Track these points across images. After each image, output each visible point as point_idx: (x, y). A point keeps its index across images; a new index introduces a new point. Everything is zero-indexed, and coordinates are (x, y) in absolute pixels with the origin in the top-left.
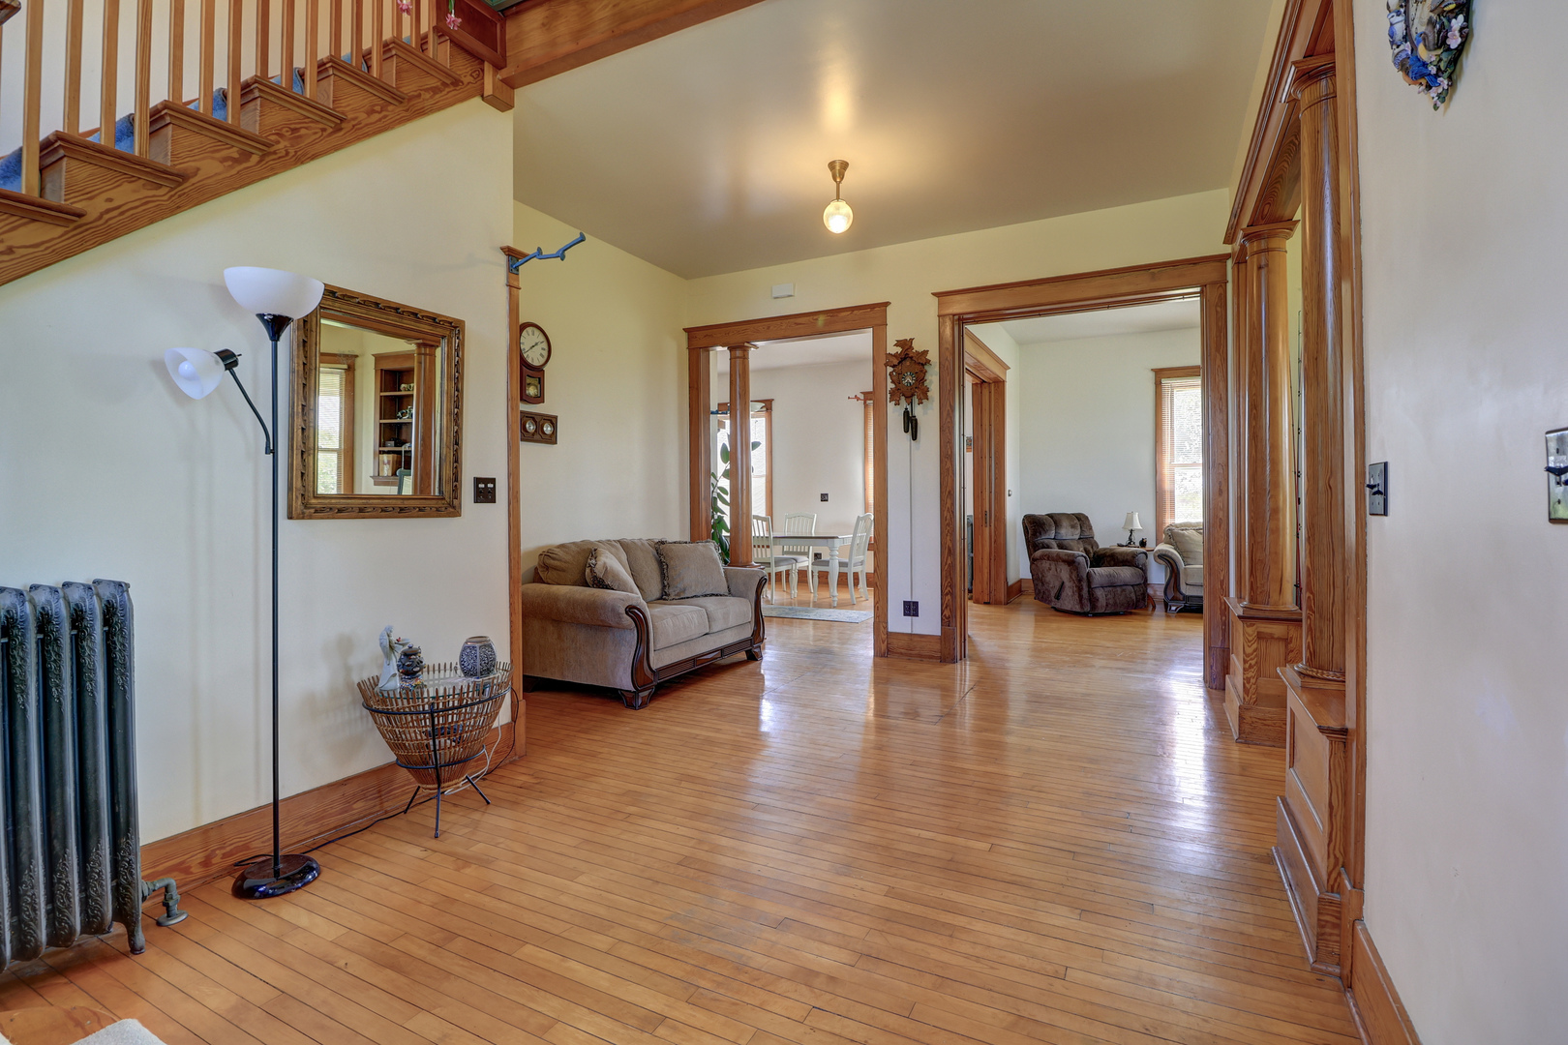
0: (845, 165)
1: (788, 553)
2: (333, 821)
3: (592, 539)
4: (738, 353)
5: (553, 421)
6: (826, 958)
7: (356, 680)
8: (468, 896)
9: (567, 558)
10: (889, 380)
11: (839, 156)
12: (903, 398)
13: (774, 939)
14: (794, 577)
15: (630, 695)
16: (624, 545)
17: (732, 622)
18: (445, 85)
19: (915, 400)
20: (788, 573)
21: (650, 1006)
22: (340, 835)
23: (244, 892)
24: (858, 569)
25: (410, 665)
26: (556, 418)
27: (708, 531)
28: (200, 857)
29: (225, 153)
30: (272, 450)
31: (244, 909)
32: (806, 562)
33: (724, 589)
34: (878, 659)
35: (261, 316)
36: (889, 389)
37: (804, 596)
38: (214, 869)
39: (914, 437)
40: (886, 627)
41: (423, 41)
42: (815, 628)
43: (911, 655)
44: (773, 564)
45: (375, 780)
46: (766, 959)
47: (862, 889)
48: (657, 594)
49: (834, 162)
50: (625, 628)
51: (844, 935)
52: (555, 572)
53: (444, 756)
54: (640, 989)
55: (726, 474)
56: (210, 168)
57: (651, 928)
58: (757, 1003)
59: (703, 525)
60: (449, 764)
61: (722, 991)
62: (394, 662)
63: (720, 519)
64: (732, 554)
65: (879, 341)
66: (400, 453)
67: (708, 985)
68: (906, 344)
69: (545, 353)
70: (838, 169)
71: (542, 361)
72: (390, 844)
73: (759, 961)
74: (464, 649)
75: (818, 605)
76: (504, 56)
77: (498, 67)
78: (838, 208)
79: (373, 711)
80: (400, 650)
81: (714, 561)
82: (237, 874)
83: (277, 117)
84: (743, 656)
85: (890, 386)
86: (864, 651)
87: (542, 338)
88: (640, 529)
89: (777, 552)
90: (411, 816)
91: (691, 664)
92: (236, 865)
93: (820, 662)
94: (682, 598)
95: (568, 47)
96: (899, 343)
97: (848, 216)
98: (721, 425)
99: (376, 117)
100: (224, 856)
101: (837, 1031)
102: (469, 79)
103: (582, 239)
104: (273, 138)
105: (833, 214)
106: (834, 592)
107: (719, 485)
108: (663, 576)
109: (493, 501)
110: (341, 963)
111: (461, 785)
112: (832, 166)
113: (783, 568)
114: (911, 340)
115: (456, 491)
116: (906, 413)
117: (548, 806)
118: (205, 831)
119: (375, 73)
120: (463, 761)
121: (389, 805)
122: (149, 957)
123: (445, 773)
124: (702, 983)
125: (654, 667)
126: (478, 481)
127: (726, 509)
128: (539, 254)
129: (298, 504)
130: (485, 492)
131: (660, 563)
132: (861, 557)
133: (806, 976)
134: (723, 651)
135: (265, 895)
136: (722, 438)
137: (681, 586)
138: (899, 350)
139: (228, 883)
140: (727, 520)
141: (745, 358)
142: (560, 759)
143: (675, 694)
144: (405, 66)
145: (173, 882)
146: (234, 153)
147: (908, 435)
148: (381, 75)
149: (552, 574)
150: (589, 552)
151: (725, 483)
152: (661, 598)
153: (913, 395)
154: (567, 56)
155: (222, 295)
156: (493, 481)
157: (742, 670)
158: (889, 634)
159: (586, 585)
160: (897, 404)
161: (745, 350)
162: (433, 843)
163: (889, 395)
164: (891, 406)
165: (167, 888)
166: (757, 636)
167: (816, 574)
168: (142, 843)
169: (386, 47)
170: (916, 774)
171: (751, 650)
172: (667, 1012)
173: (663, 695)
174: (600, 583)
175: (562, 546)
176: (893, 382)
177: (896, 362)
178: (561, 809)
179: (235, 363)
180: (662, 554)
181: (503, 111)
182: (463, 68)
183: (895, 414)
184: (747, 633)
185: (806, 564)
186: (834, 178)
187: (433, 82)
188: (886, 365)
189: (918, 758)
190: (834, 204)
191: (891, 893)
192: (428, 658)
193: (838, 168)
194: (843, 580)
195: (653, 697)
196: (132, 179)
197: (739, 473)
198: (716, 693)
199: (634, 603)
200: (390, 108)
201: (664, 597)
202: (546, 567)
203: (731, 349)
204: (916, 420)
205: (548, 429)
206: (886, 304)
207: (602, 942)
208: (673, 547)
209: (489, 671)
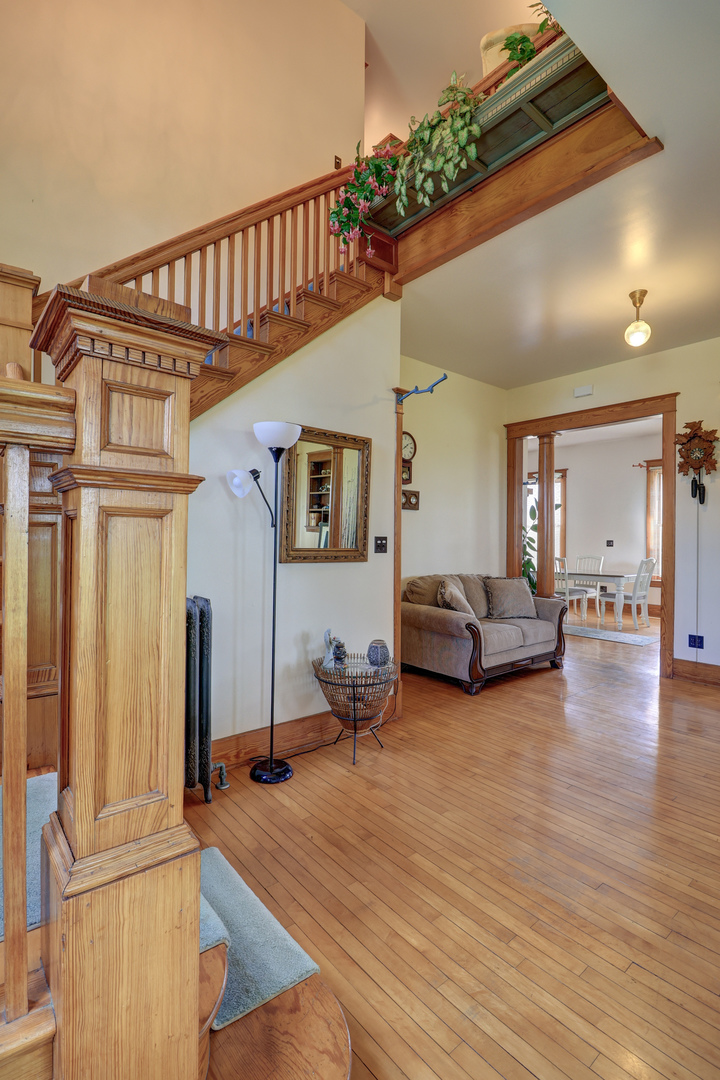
0: (644, 293)
1: (579, 585)
2: (297, 742)
3: (440, 573)
4: (546, 440)
5: (416, 495)
6: (643, 927)
7: (311, 660)
8: (377, 809)
9: (426, 586)
10: (678, 455)
11: (638, 287)
12: (691, 470)
13: (595, 897)
14: (585, 604)
15: (467, 685)
16: (463, 579)
17: (540, 640)
18: (362, 292)
19: (703, 470)
20: (579, 601)
21: (504, 923)
22: (301, 752)
23: (256, 778)
24: (641, 602)
25: (340, 654)
26: (418, 493)
27: (520, 569)
28: (234, 753)
29: (252, 357)
30: (274, 525)
31: (256, 788)
32: (594, 593)
33: (534, 614)
34: (664, 680)
35: (271, 449)
36: (677, 462)
37: (593, 619)
38: (241, 760)
39: (702, 501)
40: (672, 655)
41: (351, 266)
42: (603, 646)
43: (695, 680)
44: (567, 594)
45: (317, 721)
46: (590, 913)
47: (668, 876)
48: (484, 614)
49: (634, 292)
50: (463, 638)
51: (655, 911)
52: (417, 596)
53: (360, 714)
54: (495, 907)
55: (534, 528)
56: (246, 366)
57: (500, 864)
58: (586, 945)
59: (516, 566)
60: (361, 720)
61: (557, 928)
62: (332, 651)
63: (529, 561)
64: (540, 587)
65: (668, 424)
66: (320, 512)
67: (546, 920)
68: (695, 427)
69: (413, 451)
70: (637, 298)
71: (411, 456)
72: (328, 763)
73: (584, 912)
74: (370, 648)
75: (604, 628)
76: (397, 266)
77: (393, 274)
78: (637, 327)
79: (320, 680)
80: (335, 643)
81: (526, 592)
82: (252, 765)
83: (277, 331)
84: (547, 664)
85: (679, 460)
86: (653, 670)
87: (411, 441)
88: (473, 568)
89: (570, 584)
90: (337, 746)
91: (509, 667)
92: (251, 759)
93: (612, 675)
94: (502, 618)
95: (439, 252)
96: (688, 426)
97: (647, 332)
98: (530, 492)
99: (326, 320)
100: (246, 753)
101: (656, 989)
102: (377, 285)
103: (445, 377)
104: (275, 344)
105: (633, 333)
106: (620, 618)
107: (528, 535)
108: (489, 601)
109: (385, 551)
110: (309, 836)
111: (367, 733)
112: (632, 295)
113: (575, 598)
114: (700, 422)
115: (365, 545)
116: (694, 482)
117: (419, 756)
118: (238, 738)
119: (325, 294)
120: (370, 719)
121: (326, 737)
122: (213, 806)
123: (359, 724)
124: (541, 917)
125: (484, 668)
126: (377, 539)
127: (534, 554)
128: (416, 390)
129: (284, 554)
130: (381, 547)
131: (487, 592)
132: (644, 593)
133: (627, 936)
134: (533, 659)
135: (265, 782)
136: (531, 501)
137: (501, 609)
138: (688, 431)
139: (247, 770)
140: (535, 562)
141: (551, 443)
142: (423, 724)
143: (499, 687)
144: (341, 286)
145: (224, 766)
146: (257, 356)
147: (697, 500)
148: (328, 294)
149: (415, 597)
150: (439, 583)
151: (534, 535)
152: (487, 617)
153: (701, 467)
154: (439, 257)
155: (251, 436)
156: (385, 539)
157: (547, 675)
158: (674, 661)
159: (439, 606)
160: (686, 474)
161: (550, 437)
162: (352, 768)
163: (677, 468)
164: (679, 476)
165: (221, 768)
166: (559, 650)
167: (603, 604)
168: (213, 739)
169: (331, 276)
170: (711, 786)
171: (554, 662)
172: (516, 931)
173: (490, 687)
174: (448, 606)
175: (421, 578)
176: (682, 457)
177: (685, 440)
178: (428, 760)
179: (258, 477)
180: (487, 586)
181: (394, 301)
182: (372, 279)
183: (683, 484)
184: (552, 647)
185: (594, 595)
186: (635, 304)
187: (356, 292)
188: (676, 443)
189: (711, 772)
190: (633, 326)
191: (693, 884)
192: (349, 649)
193: (638, 296)
194: (627, 609)
195: (484, 688)
196: (212, 379)
197: (545, 529)
198: (530, 691)
199: (471, 622)
200: (333, 313)
201: (489, 616)
202: (412, 592)
203: (540, 437)
204: (704, 487)
205: (413, 500)
206: (676, 394)
207: (466, 865)
208: (496, 581)
209: (385, 663)
